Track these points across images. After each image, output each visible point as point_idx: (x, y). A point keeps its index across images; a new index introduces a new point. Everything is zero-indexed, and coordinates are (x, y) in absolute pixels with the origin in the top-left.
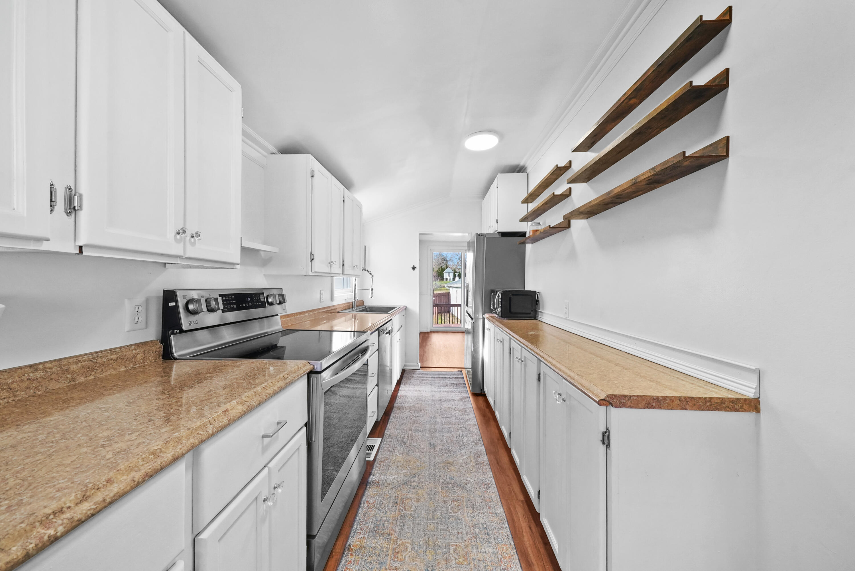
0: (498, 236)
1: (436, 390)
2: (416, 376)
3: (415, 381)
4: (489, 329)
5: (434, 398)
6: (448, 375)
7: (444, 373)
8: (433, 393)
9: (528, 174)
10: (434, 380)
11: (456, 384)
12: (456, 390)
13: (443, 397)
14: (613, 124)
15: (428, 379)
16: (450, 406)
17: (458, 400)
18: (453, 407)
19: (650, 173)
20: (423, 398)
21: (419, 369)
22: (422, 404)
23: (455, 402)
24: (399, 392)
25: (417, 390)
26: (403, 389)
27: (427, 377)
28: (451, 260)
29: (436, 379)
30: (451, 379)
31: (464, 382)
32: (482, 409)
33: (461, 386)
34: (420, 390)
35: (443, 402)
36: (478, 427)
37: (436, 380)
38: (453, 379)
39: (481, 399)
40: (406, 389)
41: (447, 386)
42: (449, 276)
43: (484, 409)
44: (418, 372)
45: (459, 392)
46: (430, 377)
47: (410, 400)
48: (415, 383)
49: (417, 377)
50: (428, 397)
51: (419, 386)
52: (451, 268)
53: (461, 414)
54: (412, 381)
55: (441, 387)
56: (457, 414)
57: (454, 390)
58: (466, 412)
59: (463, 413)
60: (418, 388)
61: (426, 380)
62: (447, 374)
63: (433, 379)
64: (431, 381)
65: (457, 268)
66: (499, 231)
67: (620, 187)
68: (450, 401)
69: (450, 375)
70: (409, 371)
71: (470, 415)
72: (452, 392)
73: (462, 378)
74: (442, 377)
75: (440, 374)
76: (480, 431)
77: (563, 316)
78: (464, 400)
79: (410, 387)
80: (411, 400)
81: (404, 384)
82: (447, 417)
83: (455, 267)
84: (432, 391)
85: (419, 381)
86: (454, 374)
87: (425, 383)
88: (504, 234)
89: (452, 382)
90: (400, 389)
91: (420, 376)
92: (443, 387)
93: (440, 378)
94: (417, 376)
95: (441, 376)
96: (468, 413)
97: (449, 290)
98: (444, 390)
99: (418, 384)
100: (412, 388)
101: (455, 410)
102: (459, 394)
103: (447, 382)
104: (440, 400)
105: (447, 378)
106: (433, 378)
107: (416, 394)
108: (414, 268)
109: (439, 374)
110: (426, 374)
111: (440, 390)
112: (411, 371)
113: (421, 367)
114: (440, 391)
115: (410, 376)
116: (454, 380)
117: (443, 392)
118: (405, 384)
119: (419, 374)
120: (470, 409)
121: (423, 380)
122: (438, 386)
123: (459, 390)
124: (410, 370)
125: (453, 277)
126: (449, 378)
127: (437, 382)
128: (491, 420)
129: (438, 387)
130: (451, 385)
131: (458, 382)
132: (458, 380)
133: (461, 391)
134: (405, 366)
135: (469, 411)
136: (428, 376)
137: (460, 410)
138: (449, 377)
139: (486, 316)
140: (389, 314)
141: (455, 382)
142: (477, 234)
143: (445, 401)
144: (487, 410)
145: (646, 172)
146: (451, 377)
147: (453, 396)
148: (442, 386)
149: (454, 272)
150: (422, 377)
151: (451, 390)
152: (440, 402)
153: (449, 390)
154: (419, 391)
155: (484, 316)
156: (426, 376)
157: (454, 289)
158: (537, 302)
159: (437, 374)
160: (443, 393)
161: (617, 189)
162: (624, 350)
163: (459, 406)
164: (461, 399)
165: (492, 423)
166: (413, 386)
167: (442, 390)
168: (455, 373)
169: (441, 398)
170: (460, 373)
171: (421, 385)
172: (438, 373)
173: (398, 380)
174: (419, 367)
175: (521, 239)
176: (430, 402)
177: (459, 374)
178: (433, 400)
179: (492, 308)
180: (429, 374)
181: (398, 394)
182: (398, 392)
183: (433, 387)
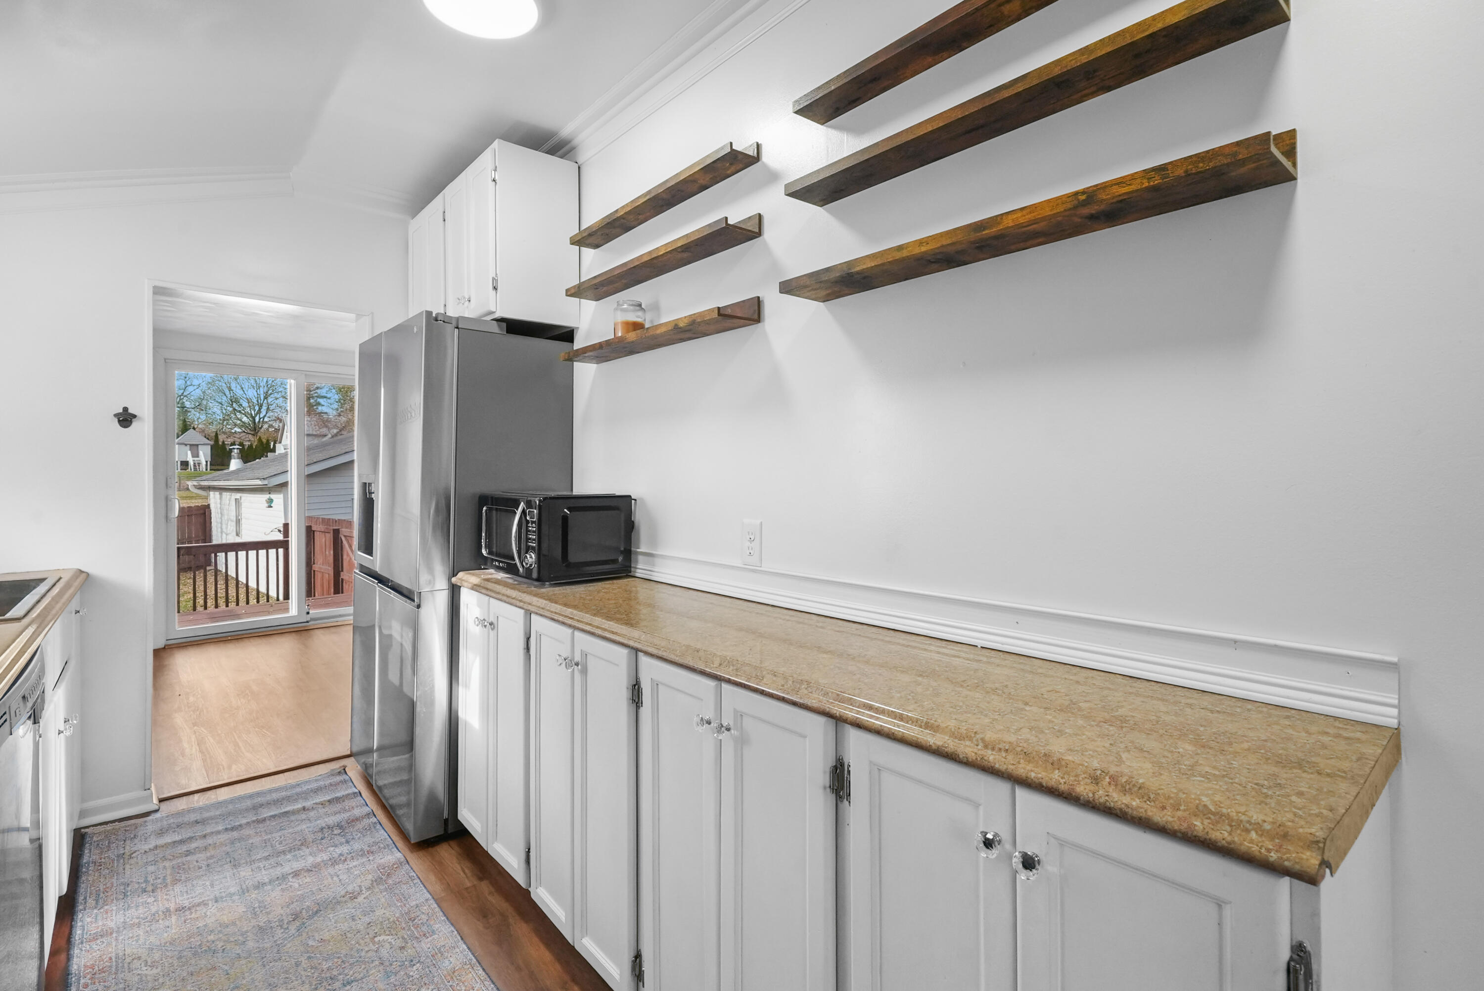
0: (495, 328)
1: (264, 876)
2: (146, 847)
3: (151, 868)
4: (491, 624)
5: (262, 920)
6: (296, 800)
7: (275, 796)
8: (254, 895)
9: (579, 168)
10: (240, 839)
11: (339, 826)
12: (345, 849)
13: (302, 898)
14: (930, 59)
15: (210, 841)
16: (345, 926)
17: (368, 889)
18: (360, 925)
19: (1145, 181)
20: (211, 938)
21: (156, 811)
22: (214, 968)
23: (361, 899)
24: (76, 951)
25: (172, 906)
26: (93, 929)
27: (205, 836)
28: (199, 407)
29: (246, 832)
30: (312, 814)
31: (366, 810)
32: (467, 889)
33: (360, 826)
34: (186, 903)
35: (310, 917)
36: (484, 970)
37: (249, 836)
38: (322, 811)
39: (447, 853)
40: (112, 925)
41: (304, 843)
42: (196, 455)
43: (474, 886)
44: (151, 826)
45: (362, 853)
46: (218, 832)
47: (145, 970)
48: (151, 879)
49: (156, 847)
50: (234, 923)
51: (178, 888)
52: (202, 431)
53: (399, 943)
54: (133, 874)
55: (281, 859)
56: (384, 953)
57: (338, 851)
58: (417, 927)
59: (406, 934)
60: (177, 896)
61: (206, 848)
62: (288, 799)
63: (235, 834)
64: (228, 849)
65: (224, 433)
66: (498, 315)
67: (1024, 212)
68: (338, 903)
69: (305, 795)
70: (107, 835)
71: (433, 932)
72: (334, 862)
73: (355, 793)
74: (274, 816)
75: (261, 805)
76: (494, 983)
77: (738, 563)
78: (390, 881)
79: (129, 907)
80: (155, 971)
81: (91, 902)
82: (349, 983)
83: (213, 428)
84: (244, 891)
85: (167, 864)
86: (316, 791)
87: (203, 864)
88: (515, 327)
89: (321, 823)
90: (78, 932)
91: (168, 839)
92: (289, 856)
93: (264, 820)
94: (153, 842)
95: (266, 813)
96: (424, 928)
97: (207, 498)
98: (297, 865)
99: (169, 880)
100: (141, 910)
101: (372, 934)
102: (365, 859)
103: (299, 828)
104: (296, 916)
105: (293, 812)
106: (233, 829)
107: (174, 927)
108: (126, 419)
109: (255, 808)
110: (197, 822)
111: (278, 871)
112: (115, 832)
113: (161, 801)
114: (284, 877)
115: (121, 856)
116: (327, 814)
117: (296, 874)
118: (100, 900)
119: (161, 833)
120: (425, 908)
121: (188, 853)
122: (266, 858)
123: (357, 846)
124: (109, 827)
125: (209, 459)
126: (304, 809)
127: (256, 840)
128: (511, 920)
129: (266, 863)
130: (320, 835)
131: (346, 816)
132: (338, 807)
133: (366, 848)
134: (83, 814)
135: (424, 917)
136: (209, 830)
137: (391, 928)
138: (299, 806)
139: (467, 579)
140: (18, 619)
141: (332, 820)
142: (429, 313)
143: (317, 912)
144: (485, 887)
145: (1133, 177)
146: (308, 804)
147: (344, 877)
148: (284, 852)
149: (212, 443)
150: (182, 842)
151: (324, 856)
152: (297, 923)
153: (319, 859)
154: (181, 909)
155: (454, 580)
156: (199, 830)
157: (226, 495)
158: (630, 527)
159: (247, 810)
160: (295, 883)
161: (1015, 216)
162: (980, 643)
163: (379, 912)
164: (378, 881)
165: (522, 930)
166: (144, 898)
167: (287, 869)
168: (322, 783)
169: (296, 907)
170: (339, 778)
171: (188, 880)
172: (249, 803)
173: (60, 898)
174: (155, 801)
175: (559, 347)
176: (251, 944)
177: (337, 784)
178: (262, 930)
179: (484, 552)
180: (212, 818)
181: (74, 968)
182: (69, 959)
183: (245, 872)
